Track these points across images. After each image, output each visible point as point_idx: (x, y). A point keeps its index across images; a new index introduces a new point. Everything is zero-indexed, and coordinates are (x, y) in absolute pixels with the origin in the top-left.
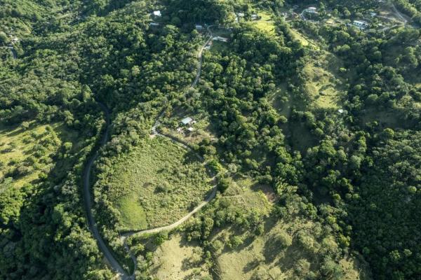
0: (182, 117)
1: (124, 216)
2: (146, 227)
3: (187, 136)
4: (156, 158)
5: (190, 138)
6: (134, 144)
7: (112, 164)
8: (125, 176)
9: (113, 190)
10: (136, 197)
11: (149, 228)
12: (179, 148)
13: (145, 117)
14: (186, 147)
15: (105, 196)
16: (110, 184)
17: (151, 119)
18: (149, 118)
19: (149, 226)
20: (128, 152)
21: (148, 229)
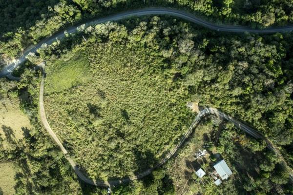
0: (232, 163)
1: (63, 65)
2: (47, 92)
3: (188, 164)
4: (148, 110)
5: (184, 167)
6: (178, 76)
7: (146, 44)
8: (117, 64)
9: (100, 49)
10: (84, 80)
11: (45, 95)
12: (167, 147)
13: (241, 97)
14: (168, 157)
15: (92, 40)
16: (109, 44)
17: (234, 108)
18: (238, 104)
19: (47, 95)
20: (163, 67)
21: (44, 93)
